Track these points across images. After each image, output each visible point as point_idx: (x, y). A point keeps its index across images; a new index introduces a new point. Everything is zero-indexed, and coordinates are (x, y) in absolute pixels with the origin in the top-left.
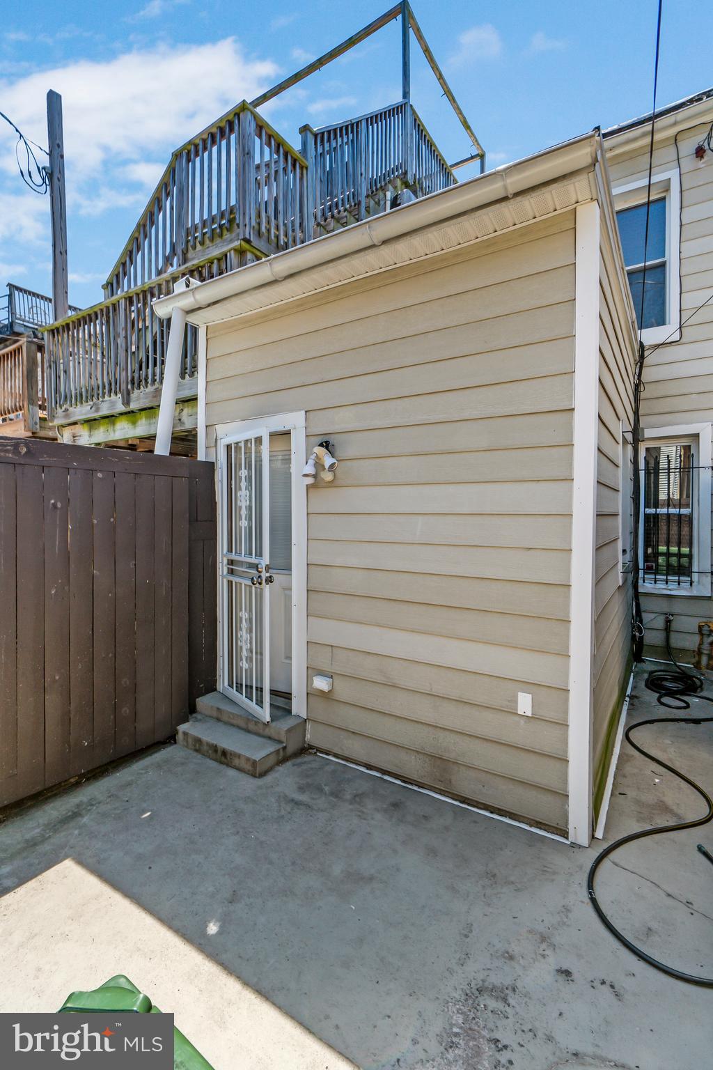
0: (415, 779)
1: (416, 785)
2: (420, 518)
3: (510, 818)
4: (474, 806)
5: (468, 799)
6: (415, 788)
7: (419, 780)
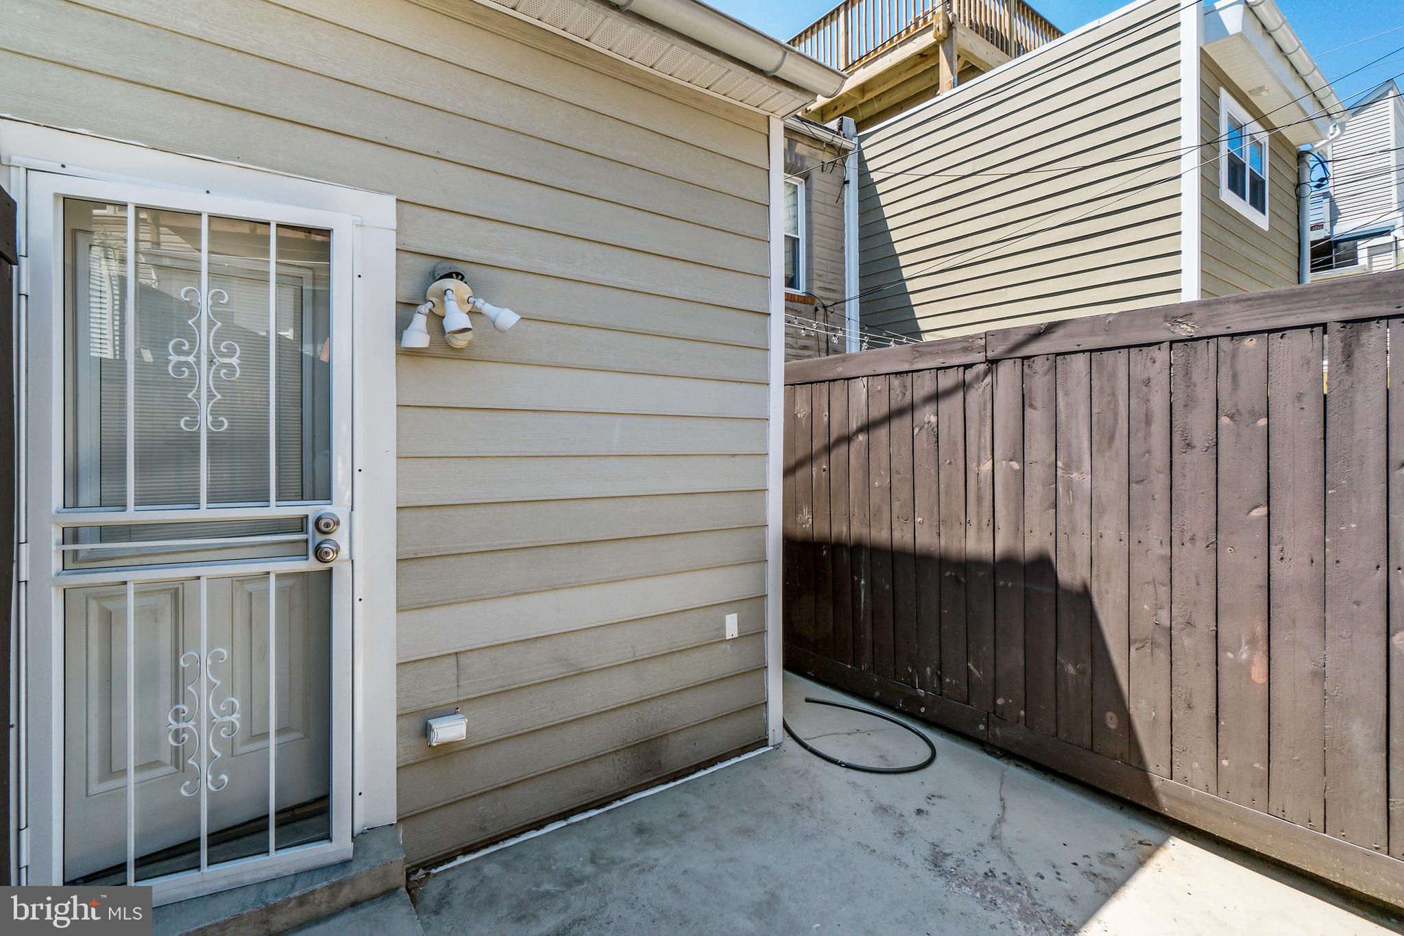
0: (617, 791)
1: (615, 800)
2: (619, 419)
3: (721, 762)
4: (687, 775)
5: (678, 772)
6: (618, 804)
7: (620, 790)
